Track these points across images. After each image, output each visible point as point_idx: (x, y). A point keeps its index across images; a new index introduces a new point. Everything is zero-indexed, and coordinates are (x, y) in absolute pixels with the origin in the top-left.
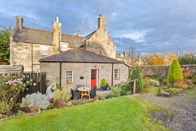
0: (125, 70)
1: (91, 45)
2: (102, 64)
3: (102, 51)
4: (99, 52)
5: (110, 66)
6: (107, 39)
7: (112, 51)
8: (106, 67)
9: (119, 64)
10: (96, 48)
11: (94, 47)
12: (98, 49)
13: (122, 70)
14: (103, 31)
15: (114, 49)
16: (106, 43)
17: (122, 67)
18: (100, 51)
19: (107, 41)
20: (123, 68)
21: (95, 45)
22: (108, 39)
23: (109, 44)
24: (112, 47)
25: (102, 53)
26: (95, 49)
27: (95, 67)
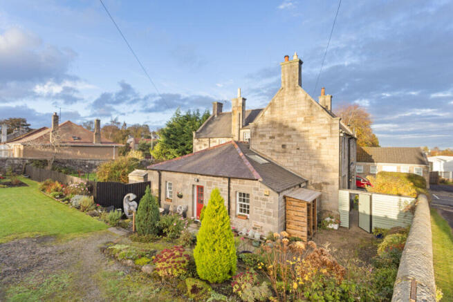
0: (264, 200)
1: (261, 133)
2: (208, 177)
3: (287, 143)
4: (281, 146)
5: (224, 183)
6: (302, 108)
7: (325, 138)
8: (215, 184)
9: (246, 181)
10: (272, 138)
11: (268, 136)
12: (277, 138)
13: (257, 198)
14: (291, 93)
15: (331, 132)
16: (302, 119)
17: (257, 189)
18: (284, 143)
19: (304, 114)
20: (260, 194)
21: (269, 131)
22: (307, 108)
23: (310, 122)
24: (321, 127)
25: (287, 147)
26: (270, 140)
27: (198, 181)
